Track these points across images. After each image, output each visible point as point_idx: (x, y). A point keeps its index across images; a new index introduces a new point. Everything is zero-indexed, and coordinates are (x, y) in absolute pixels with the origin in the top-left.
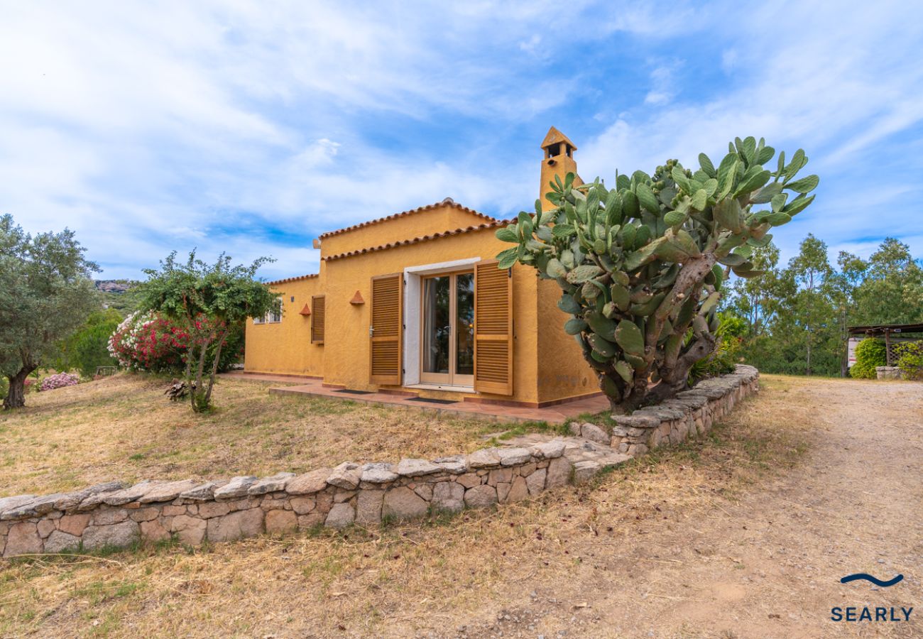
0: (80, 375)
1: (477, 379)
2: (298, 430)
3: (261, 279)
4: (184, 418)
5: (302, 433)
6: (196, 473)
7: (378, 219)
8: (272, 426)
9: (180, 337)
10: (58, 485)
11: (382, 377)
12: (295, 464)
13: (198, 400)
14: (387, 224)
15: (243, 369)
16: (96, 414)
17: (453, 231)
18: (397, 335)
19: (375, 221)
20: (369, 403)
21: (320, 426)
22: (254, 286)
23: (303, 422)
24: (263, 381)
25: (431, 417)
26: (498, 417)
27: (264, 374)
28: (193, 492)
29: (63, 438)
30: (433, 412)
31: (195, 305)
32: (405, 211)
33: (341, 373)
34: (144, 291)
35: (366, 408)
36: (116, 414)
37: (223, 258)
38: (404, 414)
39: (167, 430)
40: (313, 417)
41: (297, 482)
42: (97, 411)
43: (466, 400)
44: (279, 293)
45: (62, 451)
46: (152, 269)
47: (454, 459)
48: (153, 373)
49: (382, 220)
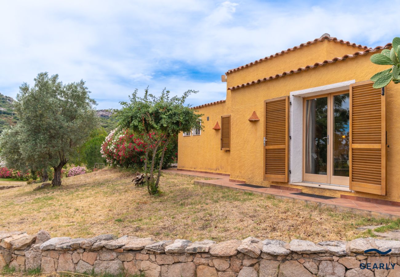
0: (86, 168)
1: (353, 180)
2: (214, 211)
3: (189, 105)
4: (144, 198)
5: (217, 213)
6: (152, 234)
7: (268, 56)
8: (197, 207)
9: (139, 145)
10: (80, 233)
11: (273, 176)
12: (214, 234)
13: (151, 186)
14: (275, 59)
15: (176, 167)
16: (96, 192)
17: (330, 60)
18: (285, 144)
19: (266, 58)
20: (264, 195)
21: (230, 209)
22: (184, 110)
23: (217, 205)
24: (190, 176)
25: (313, 209)
26: (372, 213)
27: (190, 171)
28: (153, 246)
29: (81, 205)
30: (315, 204)
31: (149, 124)
32: (290, 48)
33: (243, 172)
34: (121, 116)
35: (262, 198)
36: (106, 193)
37: (165, 92)
38: (291, 204)
39: (134, 205)
40: (224, 203)
41: (217, 247)
42: (97, 190)
43: (342, 197)
44: (200, 114)
45: (80, 213)
46: (125, 102)
47: (336, 244)
48: (125, 168)
49: (272, 56)
